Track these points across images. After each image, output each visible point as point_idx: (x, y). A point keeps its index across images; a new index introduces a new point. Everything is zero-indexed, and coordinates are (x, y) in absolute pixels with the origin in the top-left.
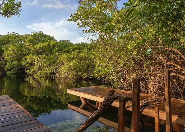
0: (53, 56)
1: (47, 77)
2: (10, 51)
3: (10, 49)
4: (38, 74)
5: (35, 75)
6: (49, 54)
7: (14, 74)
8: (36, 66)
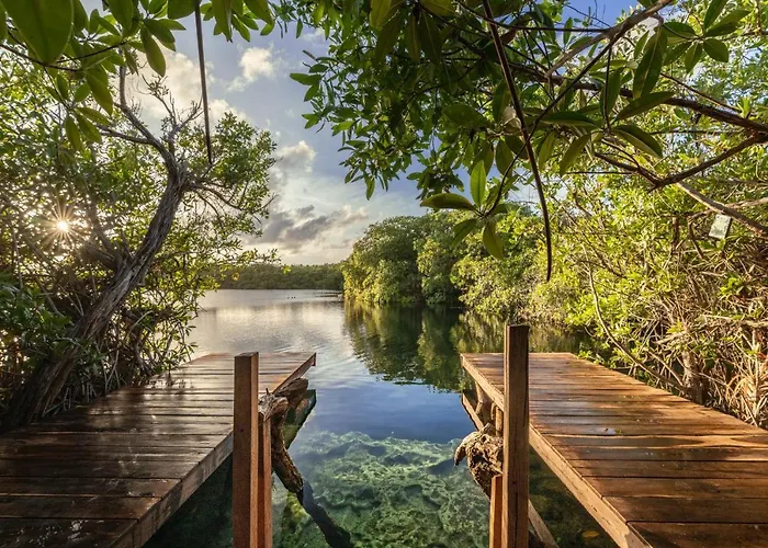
0: (521, 258)
1: (504, 312)
2: (427, 251)
3: (426, 246)
4: (484, 307)
5: (478, 307)
6: (510, 254)
7: (441, 303)
8: (479, 287)
